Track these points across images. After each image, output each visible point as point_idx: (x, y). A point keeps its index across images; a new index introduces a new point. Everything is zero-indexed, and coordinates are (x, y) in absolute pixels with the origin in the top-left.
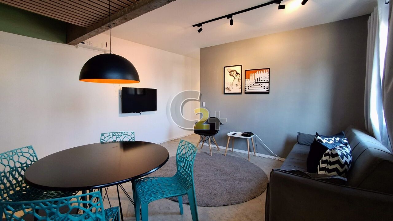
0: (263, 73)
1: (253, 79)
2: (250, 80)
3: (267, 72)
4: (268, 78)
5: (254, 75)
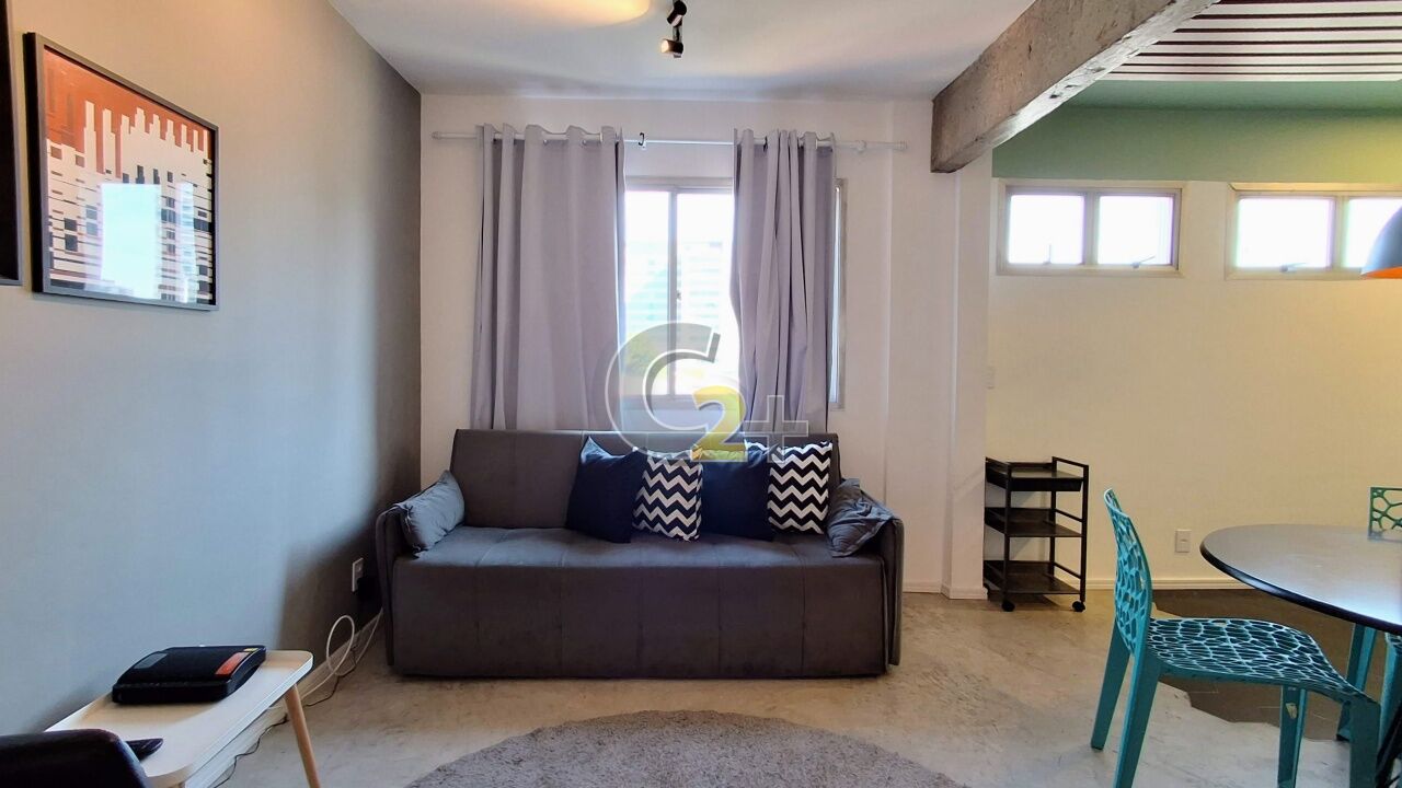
0: (178, 143)
1: (109, 163)
2: (79, 161)
3: (201, 148)
4: (207, 195)
5: (116, 128)
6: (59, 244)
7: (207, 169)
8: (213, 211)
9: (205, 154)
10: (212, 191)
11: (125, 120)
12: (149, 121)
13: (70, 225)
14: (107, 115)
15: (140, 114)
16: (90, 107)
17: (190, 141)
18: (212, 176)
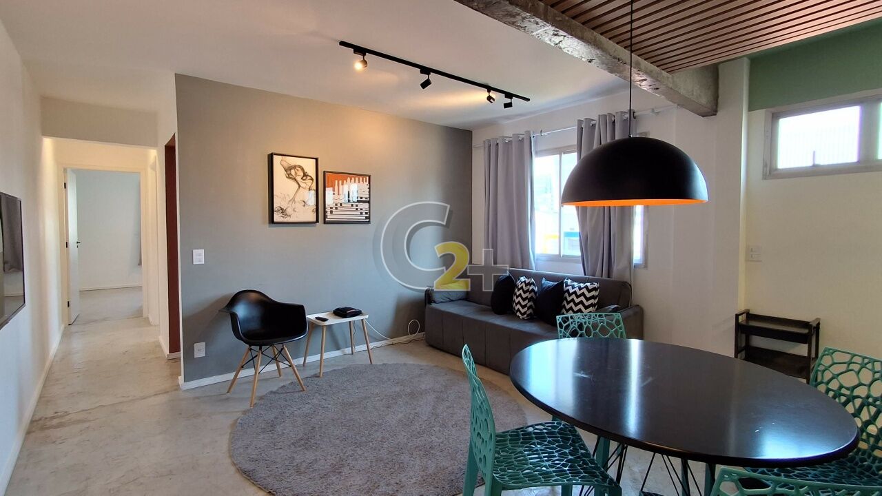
0: (359, 182)
2: (334, 193)
3: (366, 181)
4: (368, 194)
5: (343, 184)
6: (329, 212)
7: (368, 186)
8: (370, 197)
9: (367, 183)
10: (369, 192)
11: (345, 181)
12: (351, 179)
13: (331, 208)
14: (340, 182)
15: (349, 178)
16: (336, 181)
17: (363, 181)
18: (369, 188)
